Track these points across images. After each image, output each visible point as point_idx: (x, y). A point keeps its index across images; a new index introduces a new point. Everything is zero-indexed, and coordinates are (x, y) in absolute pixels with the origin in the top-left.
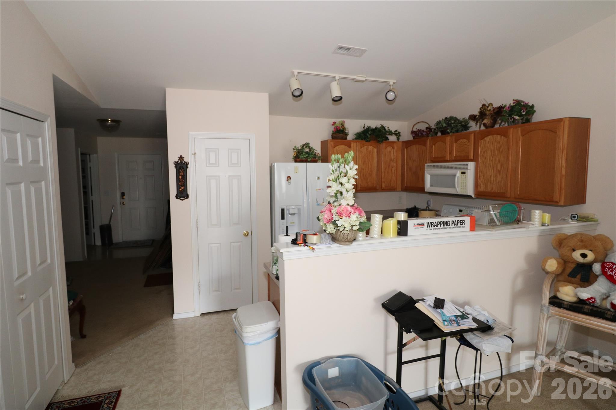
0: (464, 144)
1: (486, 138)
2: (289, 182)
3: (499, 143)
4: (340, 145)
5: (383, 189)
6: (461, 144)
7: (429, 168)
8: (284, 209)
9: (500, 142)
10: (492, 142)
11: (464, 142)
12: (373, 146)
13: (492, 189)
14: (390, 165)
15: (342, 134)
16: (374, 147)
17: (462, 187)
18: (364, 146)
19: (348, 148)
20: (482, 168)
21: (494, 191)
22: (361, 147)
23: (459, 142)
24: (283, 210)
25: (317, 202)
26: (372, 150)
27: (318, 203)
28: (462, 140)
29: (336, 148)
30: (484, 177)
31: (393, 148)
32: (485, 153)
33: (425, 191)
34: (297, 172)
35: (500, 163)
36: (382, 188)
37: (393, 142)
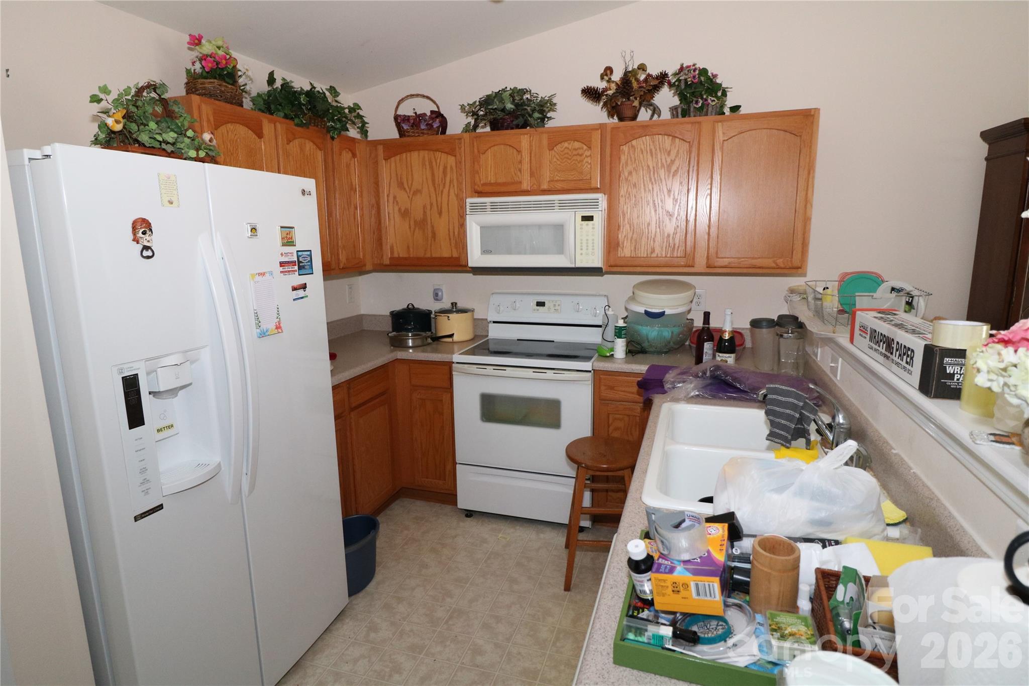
0: (575, 153)
1: (634, 142)
2: (146, 248)
3: (669, 153)
4: (232, 122)
5: (343, 268)
6: (568, 153)
7: (476, 208)
8: (136, 377)
9: (670, 151)
10: (651, 150)
11: (575, 150)
12: (314, 143)
13: (653, 251)
14: (350, 203)
15: (232, 84)
16: (317, 146)
17: (584, 251)
18: (295, 139)
19: (254, 136)
20: (625, 207)
21: (658, 254)
22: (289, 141)
23: (558, 148)
24: (131, 385)
25: (258, 326)
26: (313, 154)
27: (264, 327)
28: (569, 144)
29: (219, 130)
30: (630, 227)
31: (354, 155)
32: (634, 173)
33: (470, 265)
34: (174, 199)
35: (672, 197)
36: (341, 266)
37: (353, 140)
